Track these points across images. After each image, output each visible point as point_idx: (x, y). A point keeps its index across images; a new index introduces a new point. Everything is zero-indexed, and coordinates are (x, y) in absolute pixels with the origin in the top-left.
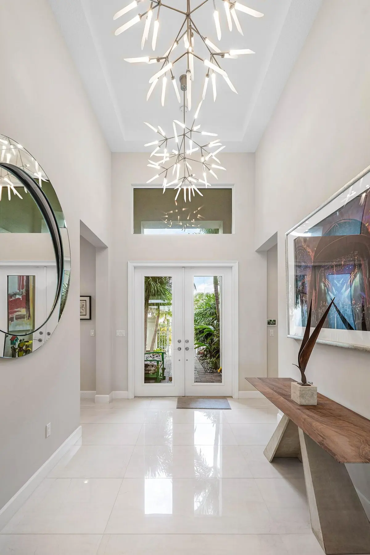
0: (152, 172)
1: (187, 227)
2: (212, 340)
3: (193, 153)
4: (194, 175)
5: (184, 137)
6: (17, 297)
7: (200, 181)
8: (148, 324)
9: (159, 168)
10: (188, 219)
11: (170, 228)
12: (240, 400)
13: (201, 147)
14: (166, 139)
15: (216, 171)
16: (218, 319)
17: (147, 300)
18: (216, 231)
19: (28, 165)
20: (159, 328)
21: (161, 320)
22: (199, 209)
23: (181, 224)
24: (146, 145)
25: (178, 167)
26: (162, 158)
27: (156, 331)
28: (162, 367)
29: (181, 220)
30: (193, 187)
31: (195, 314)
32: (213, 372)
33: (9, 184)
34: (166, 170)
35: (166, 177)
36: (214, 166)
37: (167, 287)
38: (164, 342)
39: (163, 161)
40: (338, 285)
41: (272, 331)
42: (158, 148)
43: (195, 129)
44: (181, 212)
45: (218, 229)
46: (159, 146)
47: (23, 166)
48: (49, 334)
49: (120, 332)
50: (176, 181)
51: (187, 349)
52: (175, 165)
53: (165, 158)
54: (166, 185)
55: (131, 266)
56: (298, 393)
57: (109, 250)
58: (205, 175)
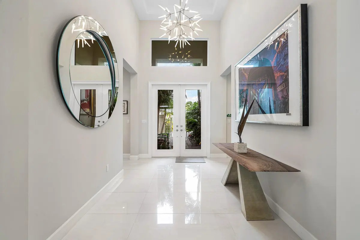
0: (163, 32)
1: (182, 62)
2: (197, 127)
3: (185, 22)
4: (185, 33)
5: (180, 13)
6: (85, 102)
7: (189, 37)
8: (159, 119)
9: (166, 30)
10: (183, 57)
11: (172, 63)
12: (211, 159)
13: (190, 18)
14: (170, 14)
15: (198, 32)
16: (200, 115)
17: (159, 105)
18: (199, 65)
19: (93, 28)
20: (166, 121)
21: (167, 117)
22: (189, 52)
23: (179, 60)
24: (159, 18)
25: (177, 30)
26: (168, 24)
27: (164, 123)
28: (167, 142)
29: (179, 58)
30: (185, 40)
31: (187, 113)
32: (197, 145)
33: (83, 38)
34: (170, 31)
35: (170, 35)
36: (196, 29)
37: (170, 97)
38: (168, 130)
39: (169, 26)
40: (259, 92)
41: (229, 120)
42: (166, 19)
43: (186, 9)
44: (179, 54)
45: (200, 64)
46: (167, 18)
47: (90, 28)
48: (103, 122)
49: (144, 121)
50: (176, 37)
51: (181, 130)
52: (175, 28)
53: (169, 24)
54: (170, 39)
55: (150, 84)
56: (237, 147)
57: (138, 75)
58: (191, 33)
